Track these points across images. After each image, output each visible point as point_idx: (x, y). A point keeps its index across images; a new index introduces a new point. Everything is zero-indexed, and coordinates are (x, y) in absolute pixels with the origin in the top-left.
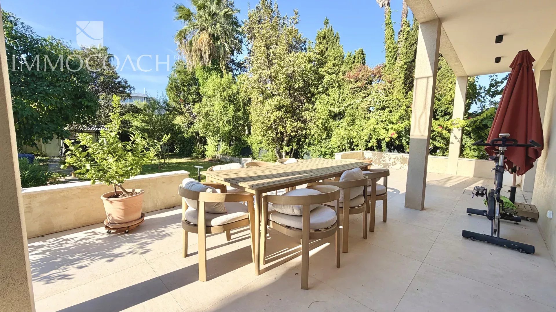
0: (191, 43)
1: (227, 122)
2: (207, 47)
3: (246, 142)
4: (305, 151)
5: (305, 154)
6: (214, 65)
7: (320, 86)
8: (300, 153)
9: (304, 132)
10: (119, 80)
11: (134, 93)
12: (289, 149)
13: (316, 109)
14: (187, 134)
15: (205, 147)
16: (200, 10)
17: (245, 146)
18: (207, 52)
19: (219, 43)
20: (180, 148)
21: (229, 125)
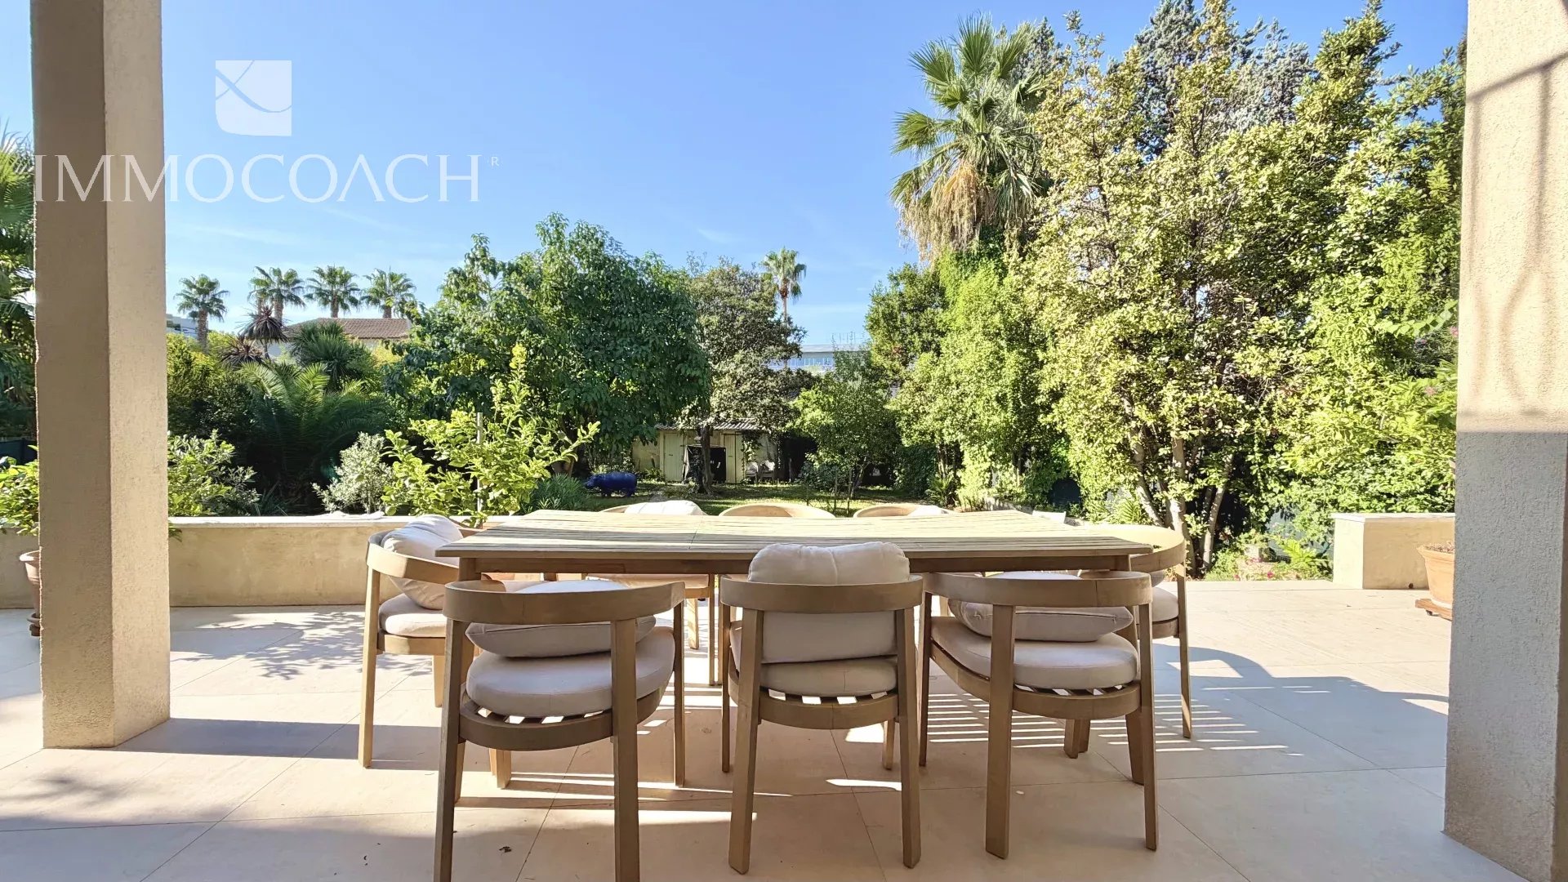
0: (928, 200)
1: (998, 399)
2: (966, 199)
3: (1063, 464)
4: (1272, 500)
5: (1277, 515)
6: (987, 243)
7: (1330, 243)
8: (1252, 510)
9: (1243, 425)
10: (776, 317)
11: (806, 345)
12: (1190, 489)
13: (1312, 335)
14: (909, 437)
15: (959, 474)
16: (952, 108)
17: (1062, 476)
18: (966, 212)
19: (1003, 179)
20: (907, 475)
21: (1004, 408)
